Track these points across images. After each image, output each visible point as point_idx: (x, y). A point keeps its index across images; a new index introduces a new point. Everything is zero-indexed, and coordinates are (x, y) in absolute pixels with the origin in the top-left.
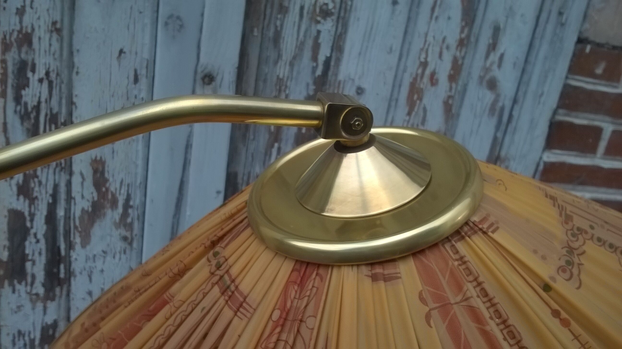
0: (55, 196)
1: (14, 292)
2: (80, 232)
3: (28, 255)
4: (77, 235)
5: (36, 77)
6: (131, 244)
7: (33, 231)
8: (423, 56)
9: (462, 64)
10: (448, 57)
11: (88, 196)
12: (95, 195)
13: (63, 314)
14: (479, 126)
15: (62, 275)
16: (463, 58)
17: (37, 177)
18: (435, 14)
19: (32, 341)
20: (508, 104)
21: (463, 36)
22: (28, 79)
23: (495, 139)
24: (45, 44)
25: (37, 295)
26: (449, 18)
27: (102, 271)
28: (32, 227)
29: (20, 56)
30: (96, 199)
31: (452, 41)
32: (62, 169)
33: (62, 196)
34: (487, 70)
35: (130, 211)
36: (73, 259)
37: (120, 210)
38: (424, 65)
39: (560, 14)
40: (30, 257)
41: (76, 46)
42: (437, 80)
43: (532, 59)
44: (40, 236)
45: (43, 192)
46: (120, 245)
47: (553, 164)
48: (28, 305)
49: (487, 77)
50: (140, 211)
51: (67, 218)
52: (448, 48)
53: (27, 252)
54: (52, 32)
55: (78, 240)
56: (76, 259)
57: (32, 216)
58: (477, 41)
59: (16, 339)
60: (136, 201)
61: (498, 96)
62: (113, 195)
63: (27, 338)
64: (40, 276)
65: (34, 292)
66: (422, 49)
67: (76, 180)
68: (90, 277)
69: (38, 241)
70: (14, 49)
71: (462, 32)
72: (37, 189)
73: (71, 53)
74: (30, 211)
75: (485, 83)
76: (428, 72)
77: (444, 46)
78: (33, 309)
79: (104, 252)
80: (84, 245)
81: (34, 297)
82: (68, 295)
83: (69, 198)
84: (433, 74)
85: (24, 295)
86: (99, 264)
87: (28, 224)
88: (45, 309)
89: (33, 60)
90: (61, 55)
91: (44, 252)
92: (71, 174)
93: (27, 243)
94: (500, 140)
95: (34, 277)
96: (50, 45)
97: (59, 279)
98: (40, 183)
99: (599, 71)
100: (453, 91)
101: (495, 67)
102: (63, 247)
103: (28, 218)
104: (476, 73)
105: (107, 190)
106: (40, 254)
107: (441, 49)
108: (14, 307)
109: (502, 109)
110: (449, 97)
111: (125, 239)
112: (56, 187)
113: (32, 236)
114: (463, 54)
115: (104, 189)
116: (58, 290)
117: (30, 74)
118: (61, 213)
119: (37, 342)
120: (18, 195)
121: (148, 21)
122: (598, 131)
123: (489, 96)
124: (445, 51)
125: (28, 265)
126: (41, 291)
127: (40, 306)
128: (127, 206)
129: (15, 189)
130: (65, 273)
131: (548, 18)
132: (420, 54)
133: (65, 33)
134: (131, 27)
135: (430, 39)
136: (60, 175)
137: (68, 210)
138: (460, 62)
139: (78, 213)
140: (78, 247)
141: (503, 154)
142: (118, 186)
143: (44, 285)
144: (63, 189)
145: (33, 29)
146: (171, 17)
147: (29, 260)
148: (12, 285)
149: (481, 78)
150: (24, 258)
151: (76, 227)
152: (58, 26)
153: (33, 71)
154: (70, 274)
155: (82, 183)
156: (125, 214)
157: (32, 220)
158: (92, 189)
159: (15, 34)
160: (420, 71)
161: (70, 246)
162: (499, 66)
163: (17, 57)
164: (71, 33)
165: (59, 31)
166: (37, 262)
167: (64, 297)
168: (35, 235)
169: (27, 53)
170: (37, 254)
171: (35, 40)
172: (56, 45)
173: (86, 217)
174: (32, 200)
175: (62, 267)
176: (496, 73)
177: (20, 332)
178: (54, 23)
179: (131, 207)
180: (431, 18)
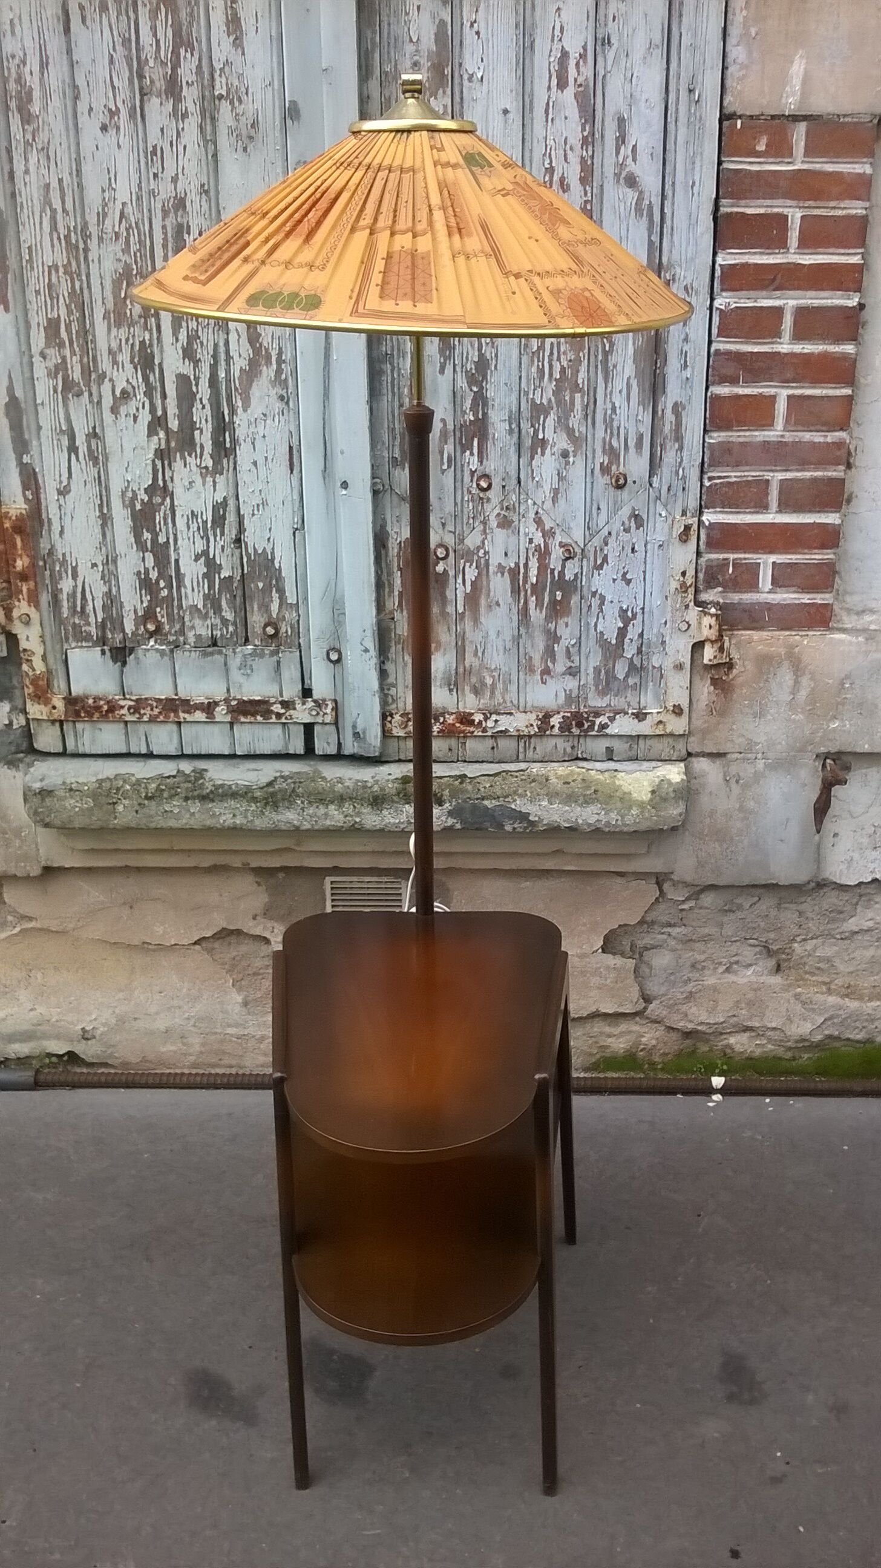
0: (215, 356)
1: (185, 466)
2: (240, 394)
3: (196, 423)
4: (238, 397)
5: (192, 238)
6: (287, 403)
7: (198, 396)
8: (547, 161)
9: (593, 163)
10: (574, 159)
11: (245, 355)
12: (251, 351)
13: (232, 491)
14: (628, 230)
15: (228, 445)
16: (592, 157)
17: (199, 338)
18: (550, 117)
19: (205, 522)
20: (656, 201)
21: (585, 134)
22: (185, 240)
23: (651, 243)
24: (196, 206)
25: (206, 468)
26: (566, 118)
27: (264, 436)
28: (198, 392)
29: (176, 220)
30: (251, 356)
31: (575, 139)
32: (220, 327)
33: (223, 356)
34: (622, 166)
35: (283, 366)
36: (236, 425)
37: (275, 366)
38: (551, 170)
39: (690, 91)
40: (198, 426)
41: (222, 205)
42: (568, 186)
43: (670, 146)
44: (205, 401)
45: (205, 353)
46: (278, 405)
47: (733, 266)
48: (199, 480)
49: (624, 174)
50: (293, 366)
51: (228, 380)
52: (571, 149)
53: (195, 419)
54: (201, 194)
55: (240, 403)
56: (239, 425)
57: (197, 379)
58: (602, 136)
59: (190, 522)
60: (287, 356)
61: (641, 193)
62: (267, 350)
63: (200, 520)
64: (208, 448)
65: (203, 465)
66: (545, 155)
67: (233, 337)
68: (253, 443)
69: (204, 407)
70: (172, 215)
71: (584, 129)
72: (199, 350)
73: (219, 212)
74: (195, 375)
75: (622, 181)
76: (556, 178)
77: (568, 147)
78: (204, 485)
79: (265, 415)
80: (245, 410)
81: (204, 471)
82: (235, 468)
83: (228, 357)
84: (562, 180)
85: (194, 468)
86: (261, 430)
87: (194, 389)
88: (214, 482)
89: (188, 222)
90: (210, 214)
91: (210, 419)
92: (228, 334)
93: (194, 410)
94: (657, 244)
95: (202, 446)
96: (201, 206)
97: (225, 448)
98: (202, 343)
99: (761, 147)
100: (589, 195)
101: (629, 161)
102: (226, 412)
103: (194, 383)
104: (610, 171)
105: (261, 345)
106: (206, 421)
107: (565, 151)
108: (187, 484)
109: (650, 206)
110: (586, 202)
111: (282, 398)
112: (216, 345)
113: (198, 401)
114: (590, 153)
115: (258, 345)
116: (225, 461)
117: (186, 236)
118: (222, 374)
119: (209, 525)
120: (184, 359)
121: (279, 170)
122: (782, 221)
123: (631, 195)
124: (569, 152)
125: (197, 433)
126: (210, 463)
127: (209, 479)
128: (280, 361)
129: (180, 352)
130: (231, 442)
131: (678, 98)
132: (544, 161)
133: (212, 193)
134: (267, 178)
135: (550, 142)
136: (218, 334)
137: (228, 372)
138: (589, 162)
139: (237, 374)
140: (240, 411)
141: (665, 260)
142: (270, 340)
143: (212, 457)
144: (222, 349)
145: (186, 194)
146: (298, 163)
147: (198, 429)
148: (183, 458)
149: (617, 176)
150: (192, 426)
151: (236, 389)
152: (206, 188)
153: (189, 233)
154: (235, 441)
155: (238, 340)
156: (279, 371)
157: (197, 385)
158: (248, 346)
159: (172, 199)
160: (547, 178)
161: (233, 411)
162: (634, 160)
163: (174, 221)
164: (217, 192)
165: (207, 192)
166: (204, 430)
167: (231, 469)
168: (201, 399)
169: (182, 217)
170: (203, 422)
171: (188, 204)
172: (205, 206)
173: (245, 377)
174: (196, 362)
175: (227, 434)
176: (631, 167)
177: (192, 512)
178: (203, 186)
179: (284, 362)
180: (547, 121)
